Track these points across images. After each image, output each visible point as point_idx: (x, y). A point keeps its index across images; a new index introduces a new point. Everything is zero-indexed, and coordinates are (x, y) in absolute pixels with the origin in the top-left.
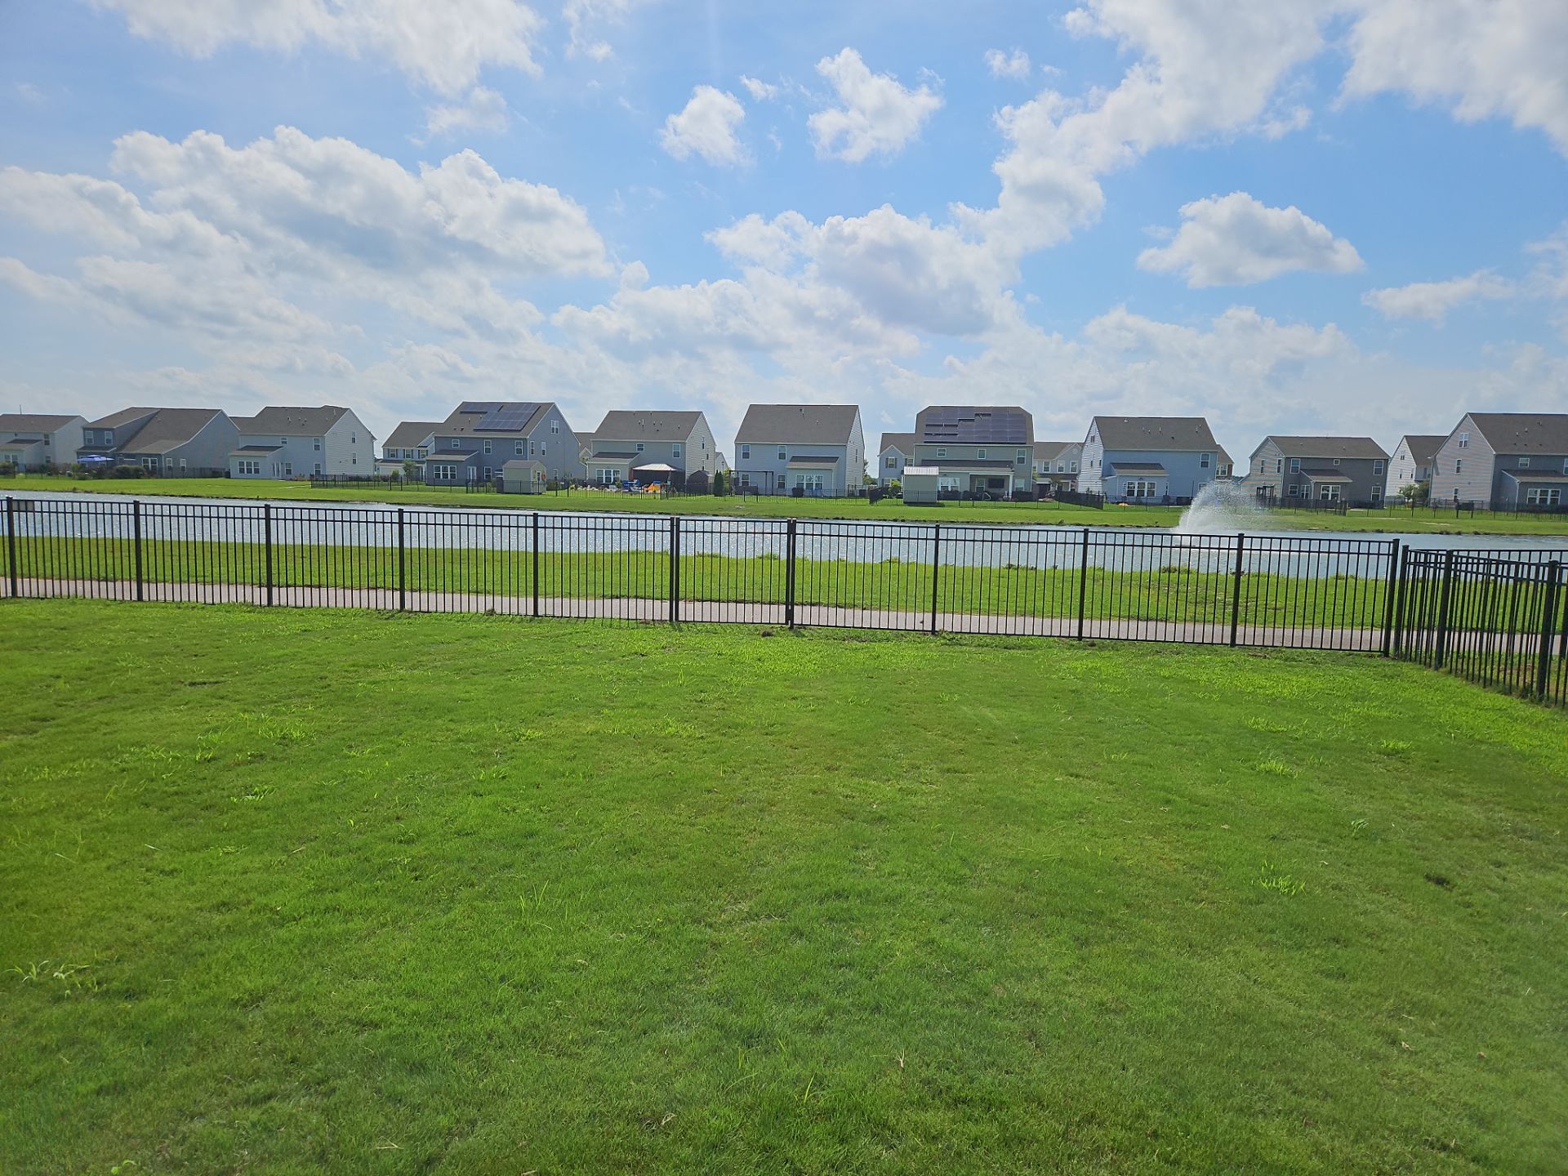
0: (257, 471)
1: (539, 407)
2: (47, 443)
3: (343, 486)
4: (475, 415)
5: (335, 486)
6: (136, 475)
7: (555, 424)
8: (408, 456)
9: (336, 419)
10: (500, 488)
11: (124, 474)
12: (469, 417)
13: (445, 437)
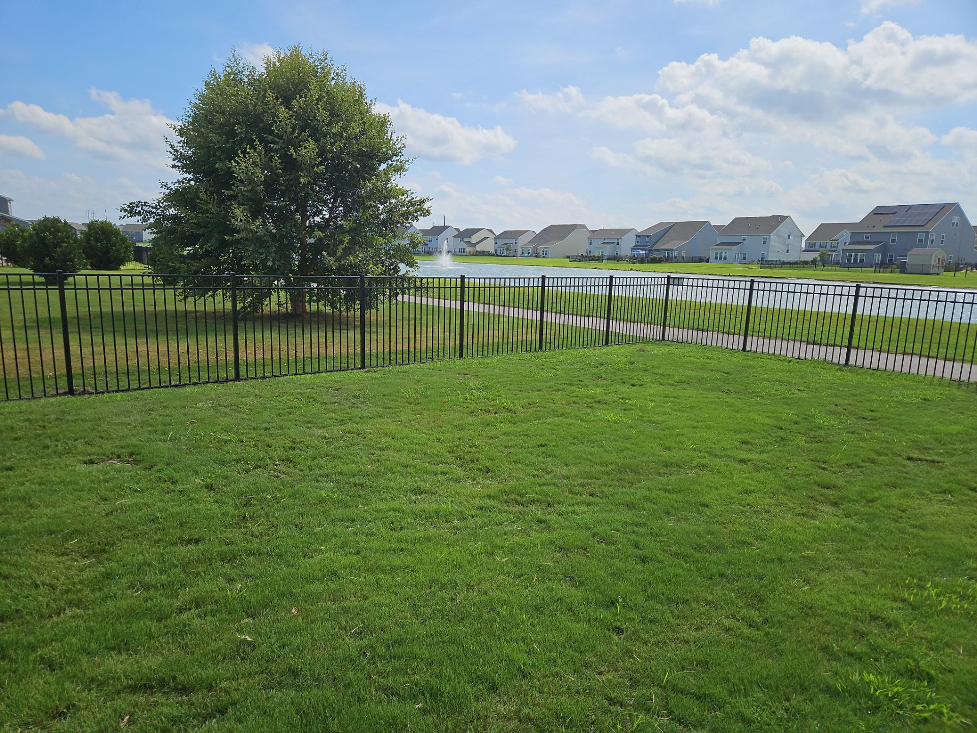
0: (725, 258)
1: (943, 207)
2: (618, 244)
3: (781, 268)
4: (886, 215)
5: (775, 267)
6: (659, 261)
7: (956, 219)
8: (823, 247)
9: (780, 223)
10: (903, 269)
11: (654, 261)
12: (881, 217)
13: (857, 233)
